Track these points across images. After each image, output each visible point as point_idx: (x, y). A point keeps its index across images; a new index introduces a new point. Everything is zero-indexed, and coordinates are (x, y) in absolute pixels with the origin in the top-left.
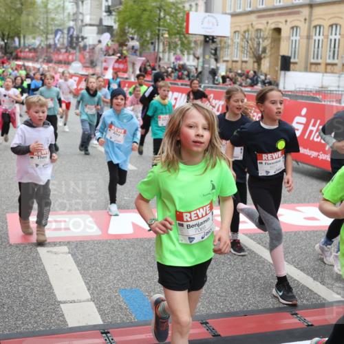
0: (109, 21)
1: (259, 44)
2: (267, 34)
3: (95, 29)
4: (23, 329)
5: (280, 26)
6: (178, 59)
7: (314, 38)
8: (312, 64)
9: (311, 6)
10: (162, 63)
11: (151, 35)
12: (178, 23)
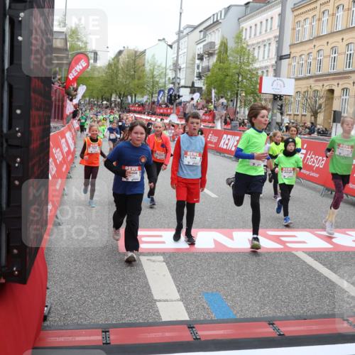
0: (199, 84)
1: (316, 102)
2: (322, 94)
3: (188, 90)
4: (126, 320)
5: (333, 88)
10: (239, 116)
11: (231, 94)
12: (252, 85)
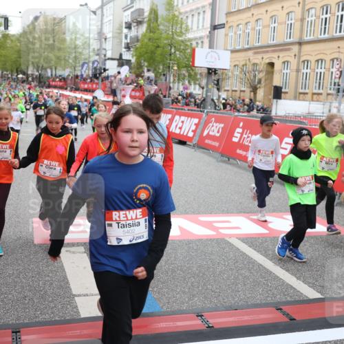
0: (127, 56)
1: (255, 76)
2: (262, 67)
3: (116, 63)
5: (274, 61)
6: (186, 88)
7: (303, 71)
8: (300, 93)
9: (300, 44)
10: (172, 92)
11: (163, 67)
12: (186, 58)
